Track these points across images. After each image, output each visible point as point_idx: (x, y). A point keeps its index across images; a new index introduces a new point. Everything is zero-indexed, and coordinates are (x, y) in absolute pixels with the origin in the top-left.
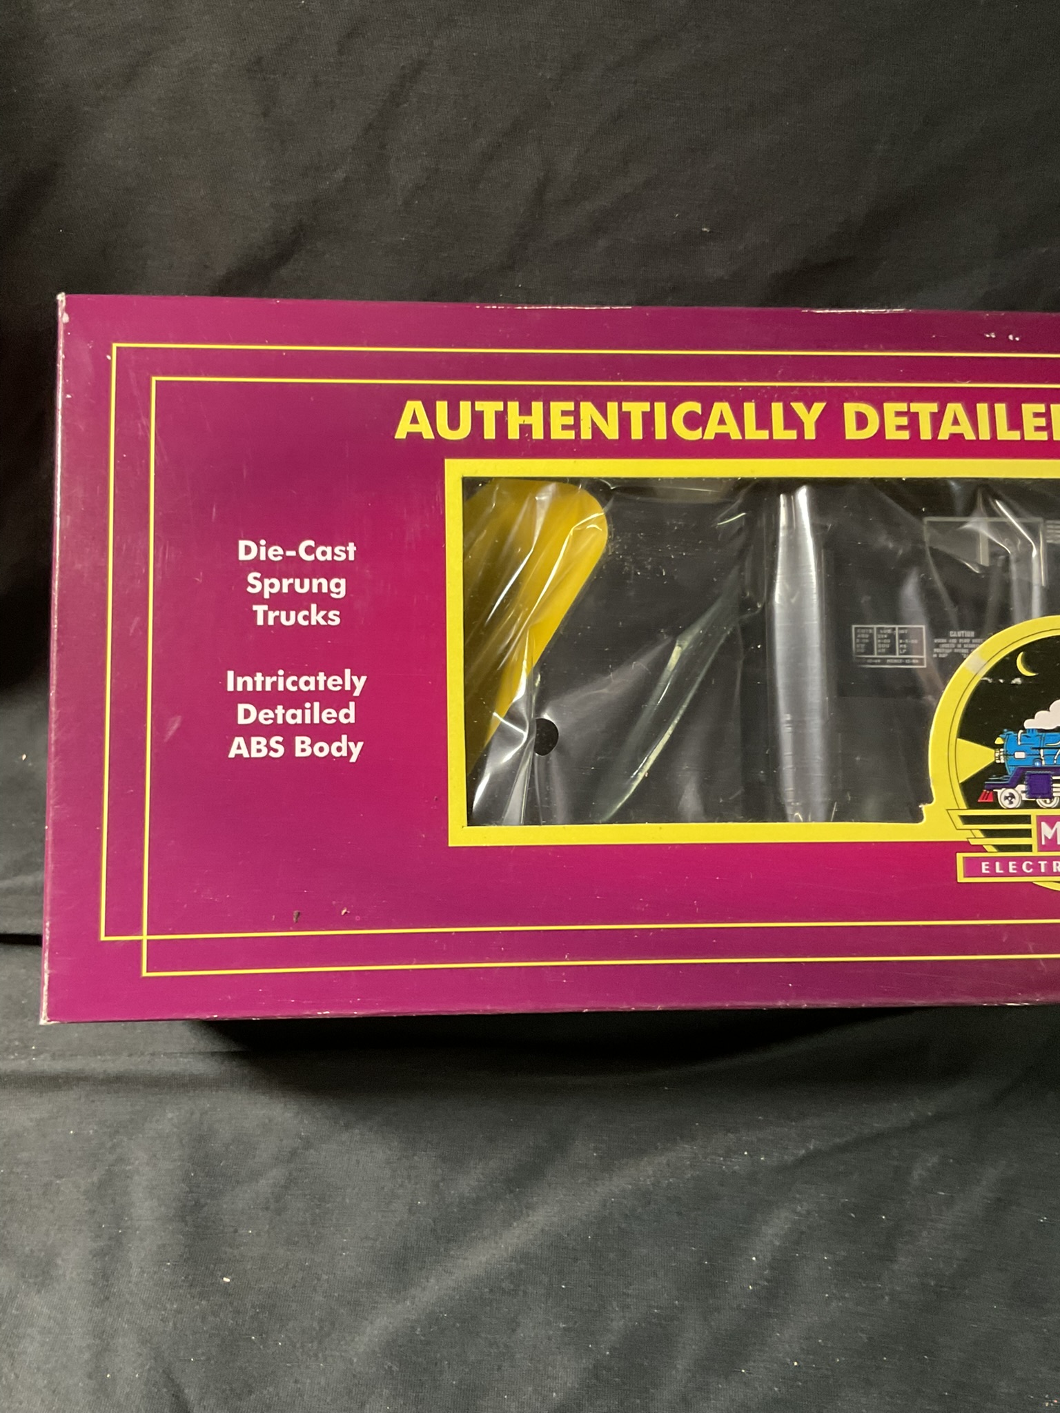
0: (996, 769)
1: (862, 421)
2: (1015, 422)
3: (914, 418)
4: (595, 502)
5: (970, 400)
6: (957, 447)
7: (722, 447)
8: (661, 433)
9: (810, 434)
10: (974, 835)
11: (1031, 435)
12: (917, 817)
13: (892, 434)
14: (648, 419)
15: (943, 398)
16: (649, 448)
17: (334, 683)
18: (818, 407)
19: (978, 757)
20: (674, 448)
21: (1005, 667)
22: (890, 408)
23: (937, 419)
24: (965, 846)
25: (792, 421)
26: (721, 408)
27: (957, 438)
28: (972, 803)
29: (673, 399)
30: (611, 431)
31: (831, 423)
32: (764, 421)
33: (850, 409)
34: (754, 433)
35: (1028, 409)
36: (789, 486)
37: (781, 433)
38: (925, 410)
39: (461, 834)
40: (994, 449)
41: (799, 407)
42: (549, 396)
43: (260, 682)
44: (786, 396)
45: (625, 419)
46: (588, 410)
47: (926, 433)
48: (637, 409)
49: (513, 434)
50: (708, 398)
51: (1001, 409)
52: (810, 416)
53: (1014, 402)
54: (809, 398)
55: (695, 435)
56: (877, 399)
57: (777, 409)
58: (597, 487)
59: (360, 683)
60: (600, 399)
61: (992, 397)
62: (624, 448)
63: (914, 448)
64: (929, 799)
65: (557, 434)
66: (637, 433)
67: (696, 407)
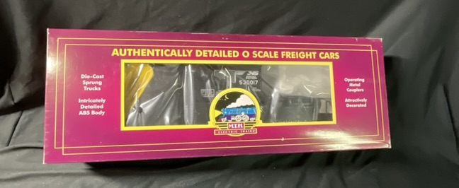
0: (221, 115)
1: (199, 53)
2: (226, 54)
3: (208, 53)
4: (151, 67)
5: (218, 50)
6: (216, 58)
7: (173, 58)
8: (162, 55)
9: (190, 55)
10: (217, 127)
11: (229, 56)
12: (207, 124)
13: (204, 56)
14: (160, 52)
15: (214, 49)
16: (160, 58)
17: (99, 101)
18: (191, 51)
19: (218, 113)
20: (164, 58)
21: (223, 97)
22: (204, 51)
23: (212, 53)
24: (216, 129)
25: (186, 53)
26: (173, 51)
27: (216, 57)
28: (217, 121)
29: (164, 49)
30: (153, 55)
31: (193, 54)
32: (181, 53)
33: (197, 51)
34: (179, 55)
35: (229, 52)
36: (187, 65)
37: (184, 55)
38: (210, 52)
39: (123, 128)
40: (222, 59)
41: (188, 51)
42: (141, 48)
43: (85, 101)
44: (186, 49)
45: (155, 52)
46: (148, 51)
47: (210, 56)
48: (158, 51)
49: (134, 55)
50: (171, 49)
51: (224, 51)
52: (190, 52)
53: (226, 50)
54: (189, 49)
55: (168, 55)
56: (202, 49)
57: (184, 51)
58: (151, 65)
59: (104, 101)
60: (151, 48)
61: (222, 49)
62: (155, 58)
63: (208, 58)
64: (209, 120)
65: (143, 55)
66: (158, 55)
67: (169, 50)
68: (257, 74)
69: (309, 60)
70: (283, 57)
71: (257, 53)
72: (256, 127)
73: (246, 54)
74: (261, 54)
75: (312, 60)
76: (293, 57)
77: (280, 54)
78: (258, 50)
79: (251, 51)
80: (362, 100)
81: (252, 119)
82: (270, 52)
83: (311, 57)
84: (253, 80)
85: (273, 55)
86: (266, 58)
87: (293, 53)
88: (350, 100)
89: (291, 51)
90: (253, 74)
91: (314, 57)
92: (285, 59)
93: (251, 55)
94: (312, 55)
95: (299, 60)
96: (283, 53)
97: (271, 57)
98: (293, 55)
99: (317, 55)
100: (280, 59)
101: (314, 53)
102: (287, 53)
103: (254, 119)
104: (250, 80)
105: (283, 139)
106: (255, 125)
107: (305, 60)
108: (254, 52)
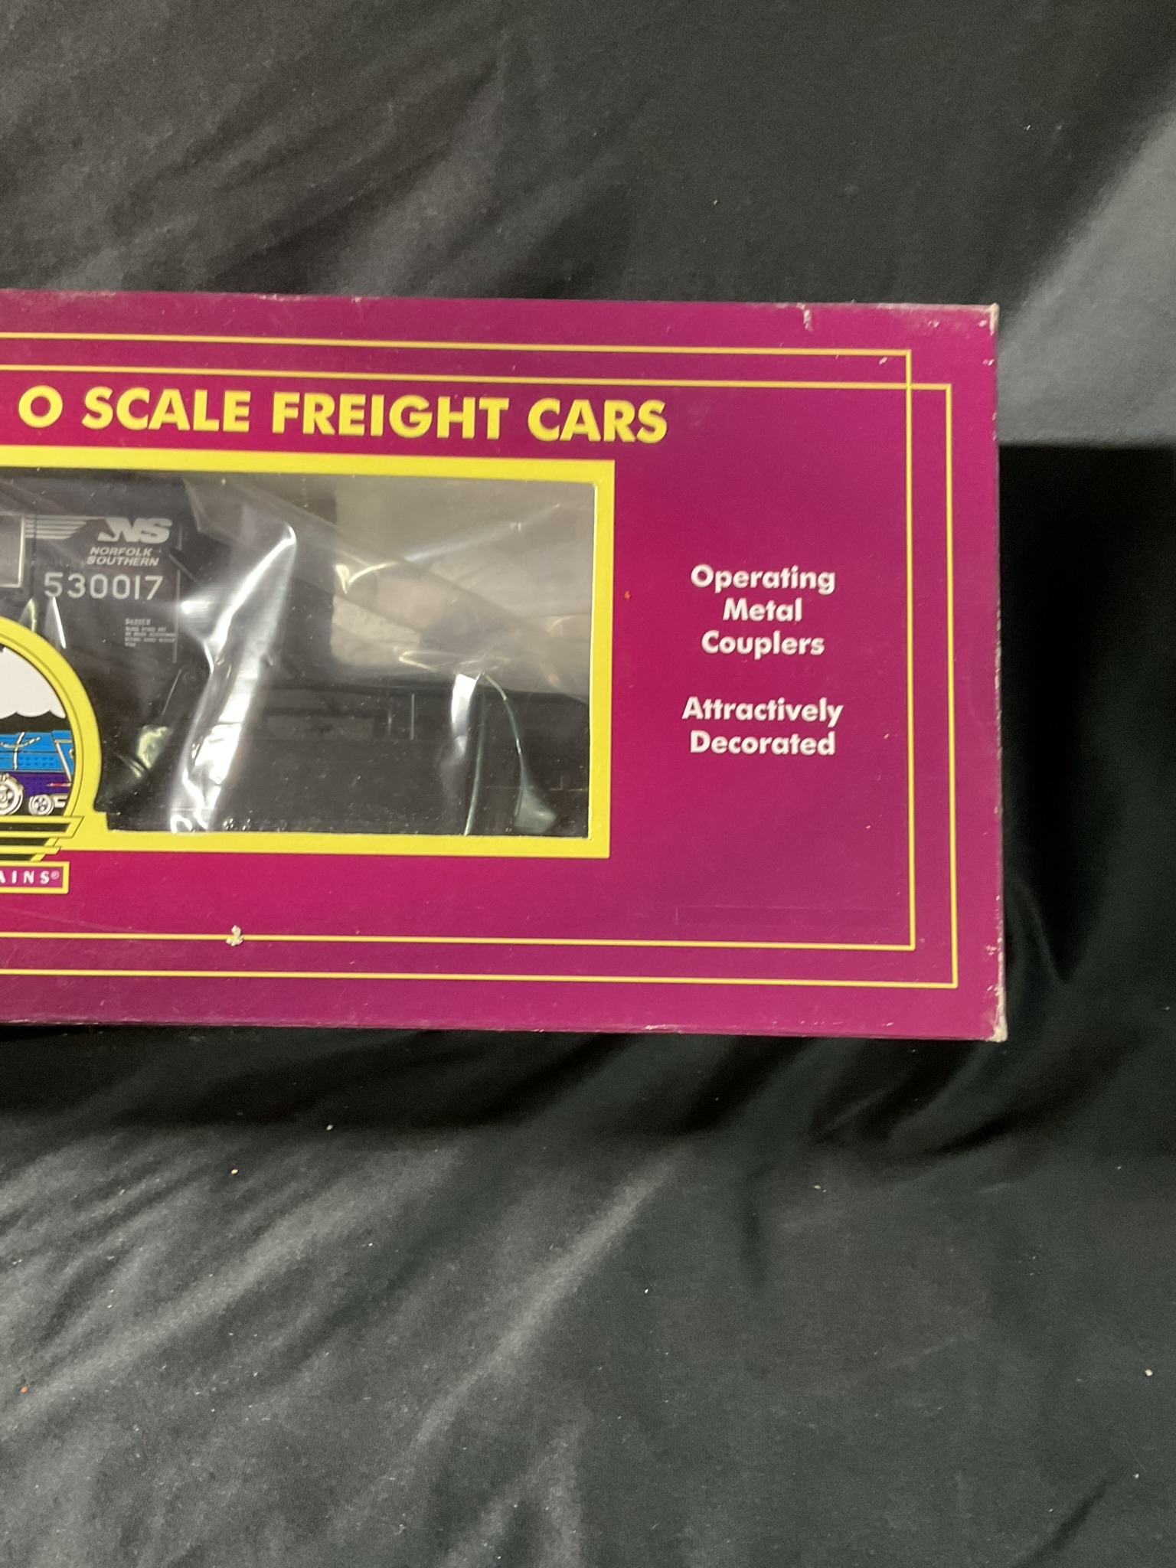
68: (162, 536)
69: (455, 445)
70: (278, 426)
71: (112, 402)
72: (62, 855)
73: (40, 407)
74: (139, 409)
75: (480, 447)
76: (344, 428)
77: (260, 411)
78: (119, 385)
79: (73, 390)
80: (809, 713)
81: (42, 806)
82: (201, 397)
83: (468, 432)
84: (132, 571)
85: (215, 410)
86: (169, 428)
87: (347, 400)
88: (717, 709)
89: (335, 390)
90: (132, 536)
91: (493, 431)
92: (295, 439)
93: (75, 408)
94: (481, 417)
95: (390, 444)
96: (280, 399)
97: (203, 423)
98: (346, 415)
99: (514, 420)
100: (259, 437)
101: (495, 407)
102: (311, 399)
103: (56, 801)
104: (110, 571)
105: (234, 938)
106: (56, 842)
107: (429, 445)
108: (92, 398)
